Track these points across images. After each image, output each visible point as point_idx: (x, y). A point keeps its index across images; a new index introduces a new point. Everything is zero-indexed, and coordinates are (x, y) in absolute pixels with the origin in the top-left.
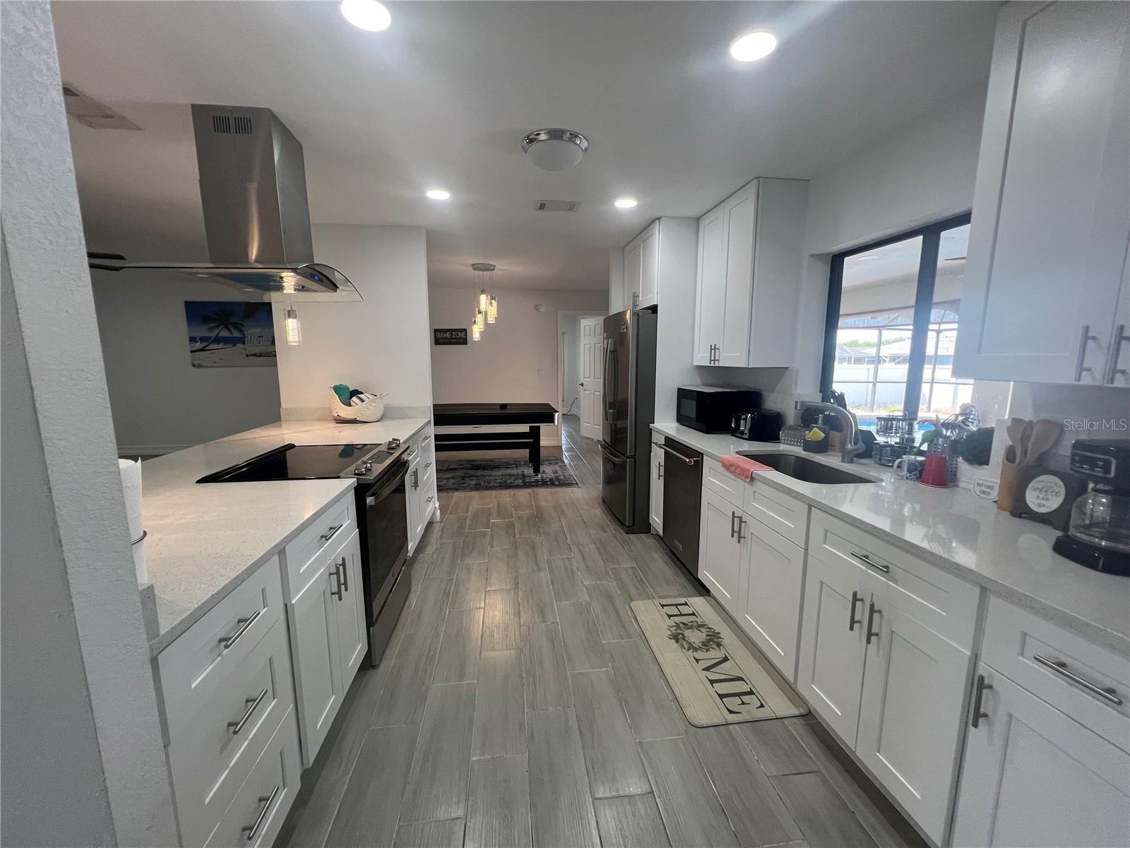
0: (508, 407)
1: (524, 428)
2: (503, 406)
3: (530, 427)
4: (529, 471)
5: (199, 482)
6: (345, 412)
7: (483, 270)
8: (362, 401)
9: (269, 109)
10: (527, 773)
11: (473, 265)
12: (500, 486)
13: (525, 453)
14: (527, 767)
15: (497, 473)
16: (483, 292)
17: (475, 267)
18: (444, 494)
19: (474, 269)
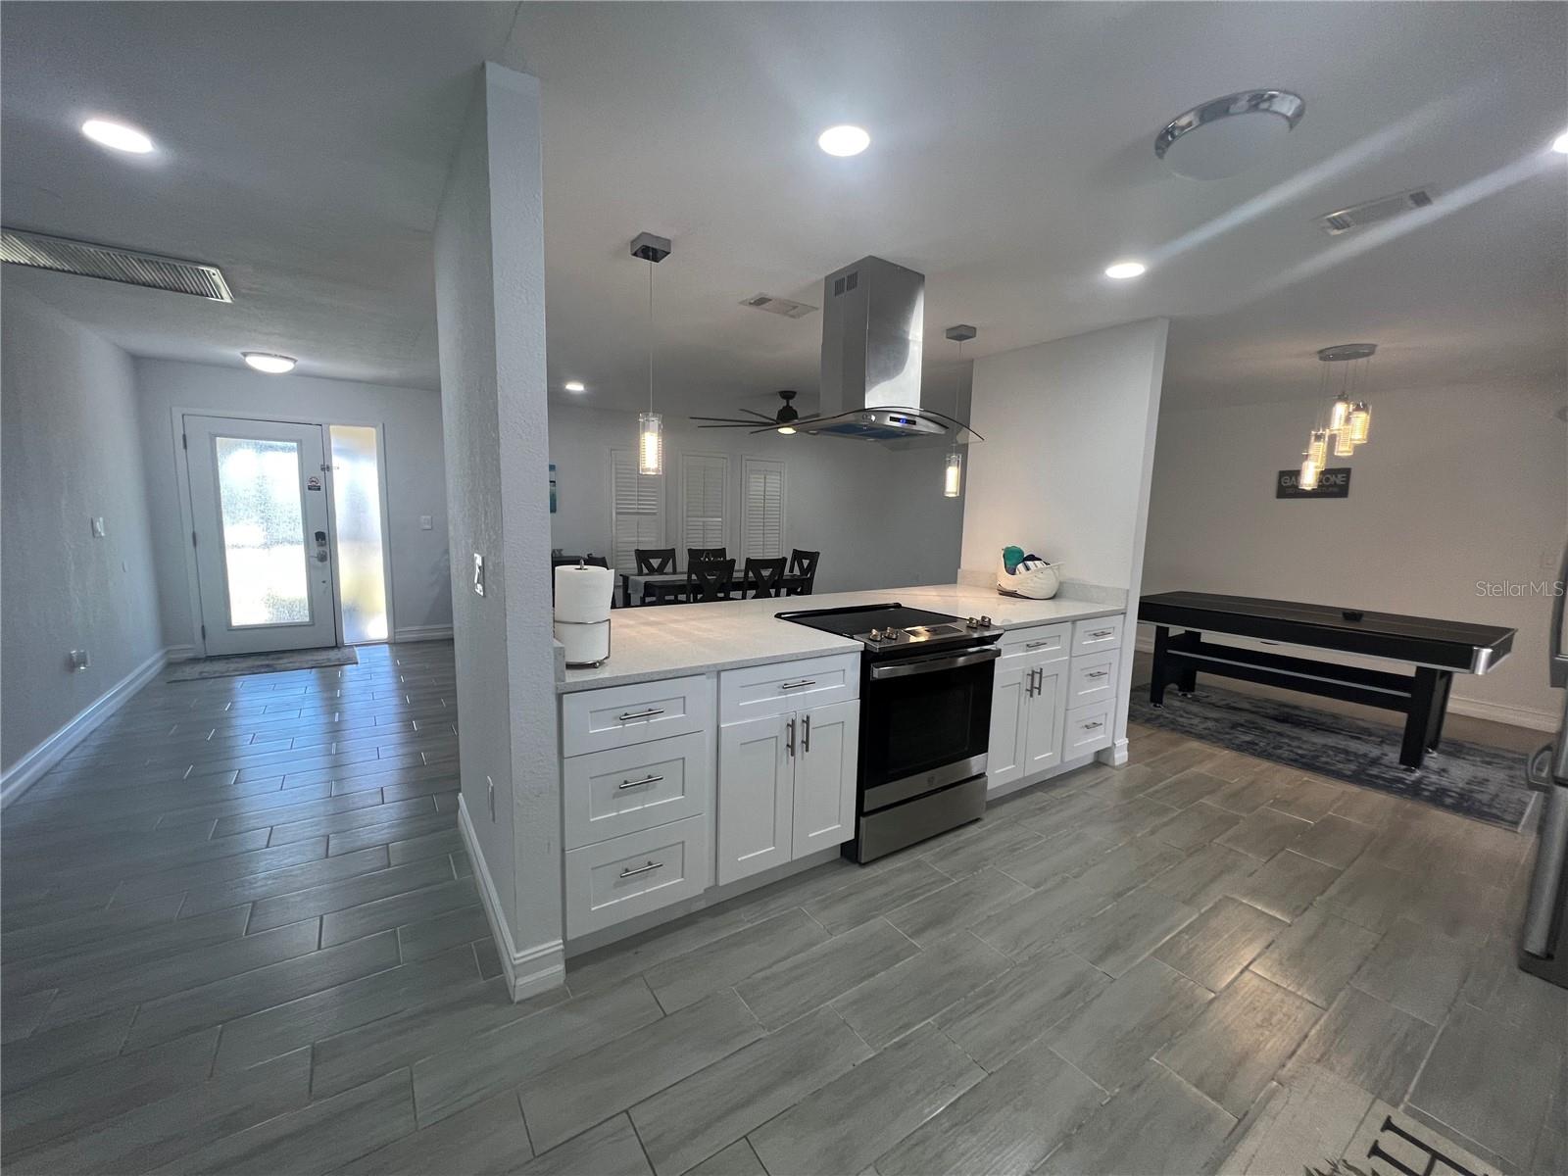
0: (1364, 619)
1: (1406, 668)
2: (1353, 616)
3: (1418, 668)
4: (1393, 755)
5: (778, 616)
6: (1008, 582)
7: (1348, 357)
8: (1028, 569)
9: (870, 257)
10: (851, 1067)
11: (1321, 352)
12: (1295, 761)
13: (1398, 719)
14: (860, 1062)
15: (1315, 740)
16: (1343, 398)
17: (1324, 355)
18: (1143, 731)
19: (1321, 359)
